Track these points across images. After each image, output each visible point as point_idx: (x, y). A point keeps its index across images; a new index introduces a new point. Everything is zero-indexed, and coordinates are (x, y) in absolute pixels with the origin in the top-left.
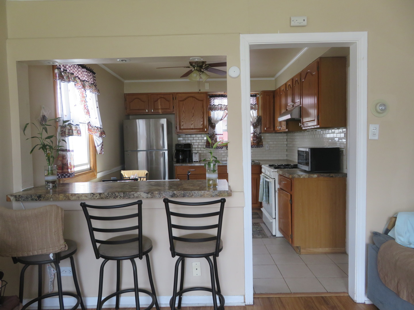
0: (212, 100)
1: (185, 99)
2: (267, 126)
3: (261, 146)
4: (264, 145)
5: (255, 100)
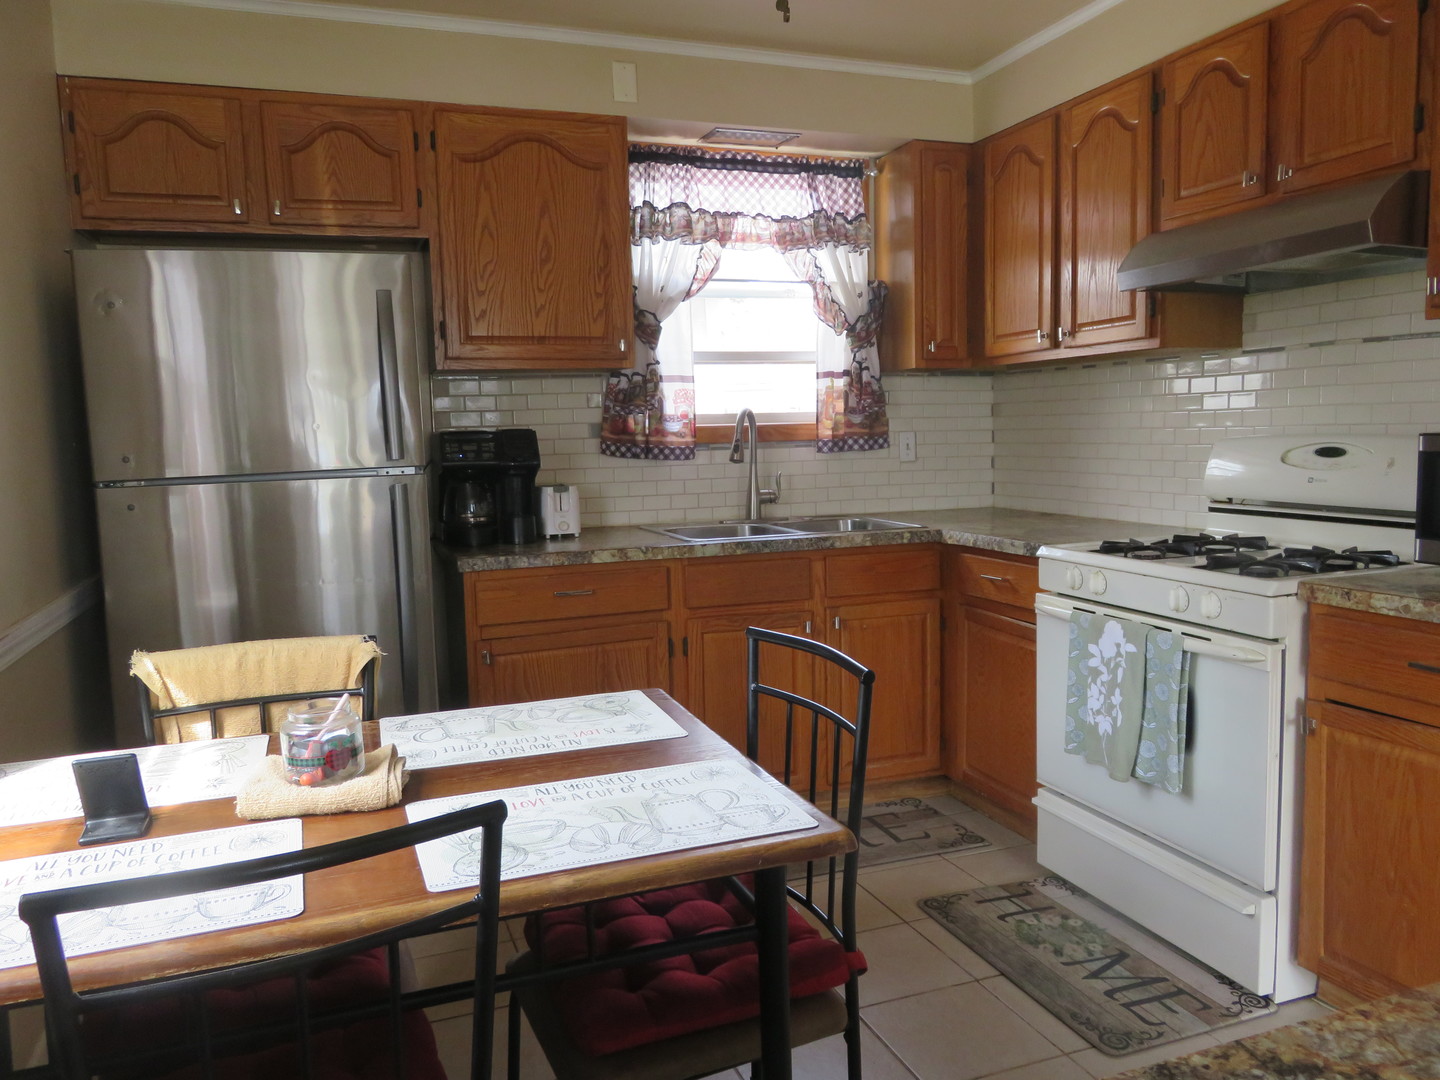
1: (496, 149)
5: (854, 196)
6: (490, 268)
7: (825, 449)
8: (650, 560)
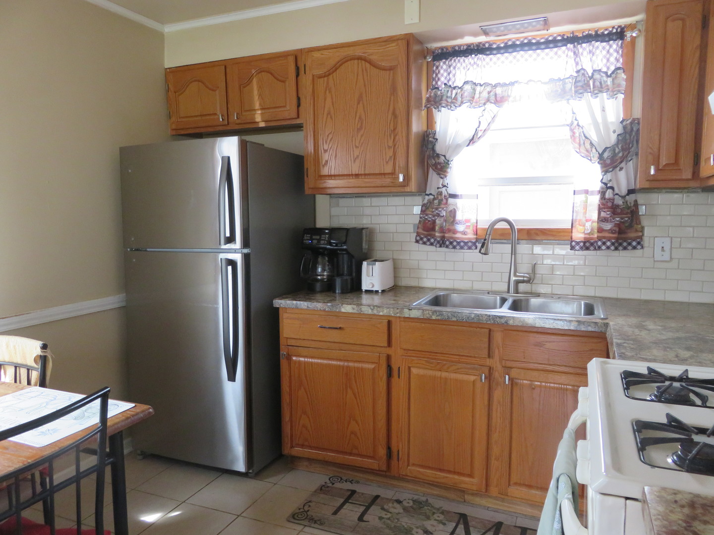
0: (442, 71)
1: (335, 68)
2: (664, 161)
3: (634, 243)
4: (646, 241)
5: (615, 54)
6: (330, 136)
7: (577, 248)
8: (374, 315)
